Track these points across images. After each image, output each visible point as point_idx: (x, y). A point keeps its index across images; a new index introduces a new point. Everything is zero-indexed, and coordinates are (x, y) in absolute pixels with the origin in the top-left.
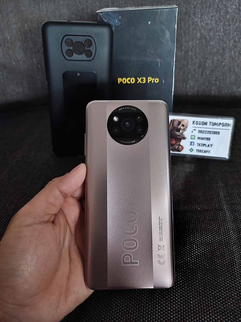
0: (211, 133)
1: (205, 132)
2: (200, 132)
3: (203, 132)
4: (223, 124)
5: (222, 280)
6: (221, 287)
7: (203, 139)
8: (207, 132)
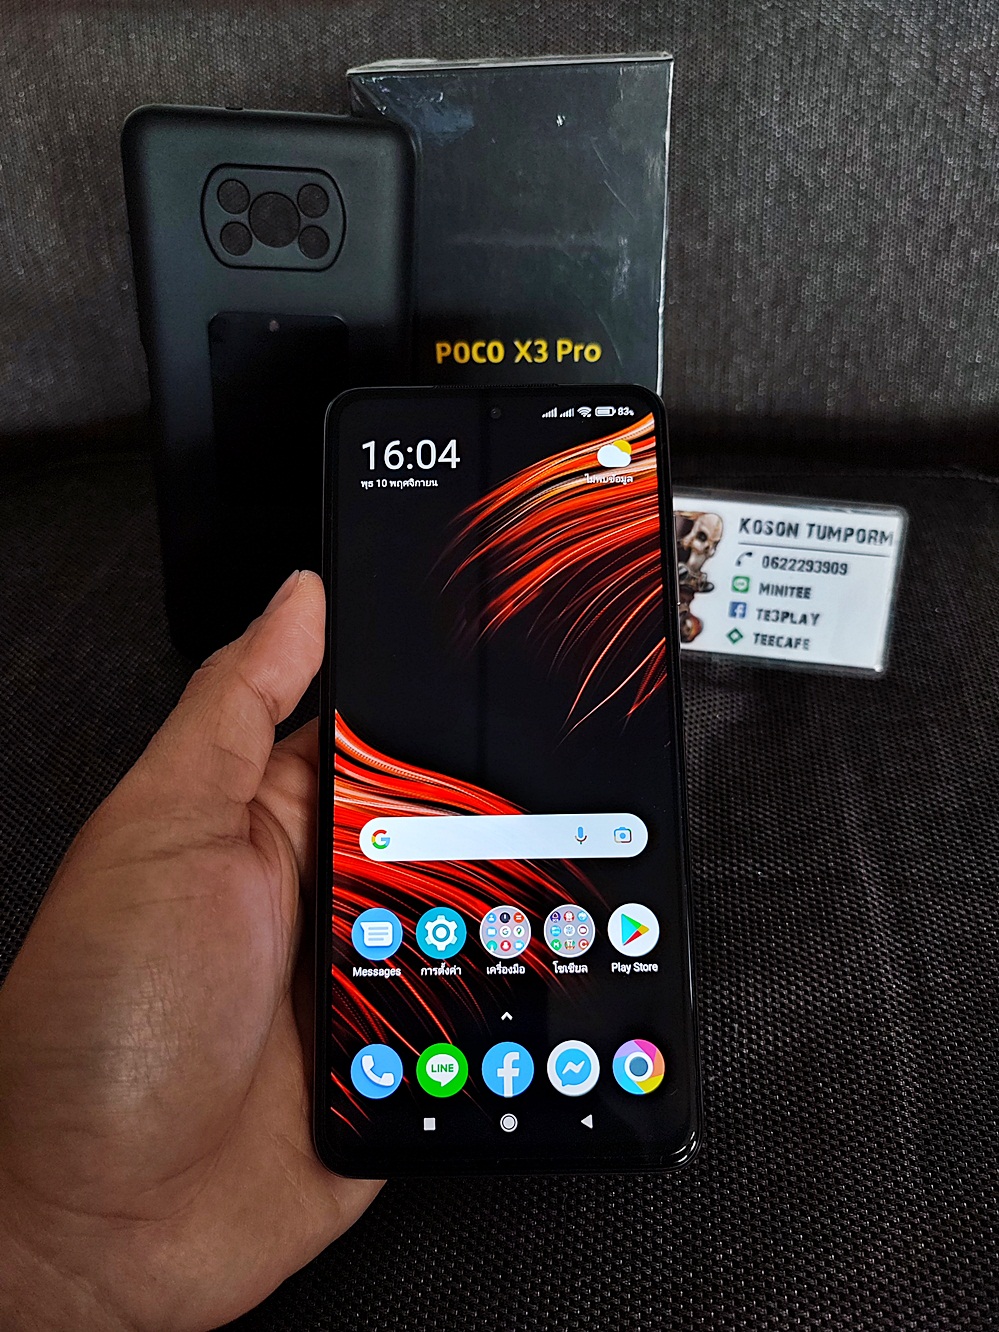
0: (816, 567)
1: (789, 565)
2: (772, 562)
3: (781, 563)
4: (861, 533)
5: (845, 1164)
6: (840, 1192)
7: (780, 591)
8: (798, 565)
